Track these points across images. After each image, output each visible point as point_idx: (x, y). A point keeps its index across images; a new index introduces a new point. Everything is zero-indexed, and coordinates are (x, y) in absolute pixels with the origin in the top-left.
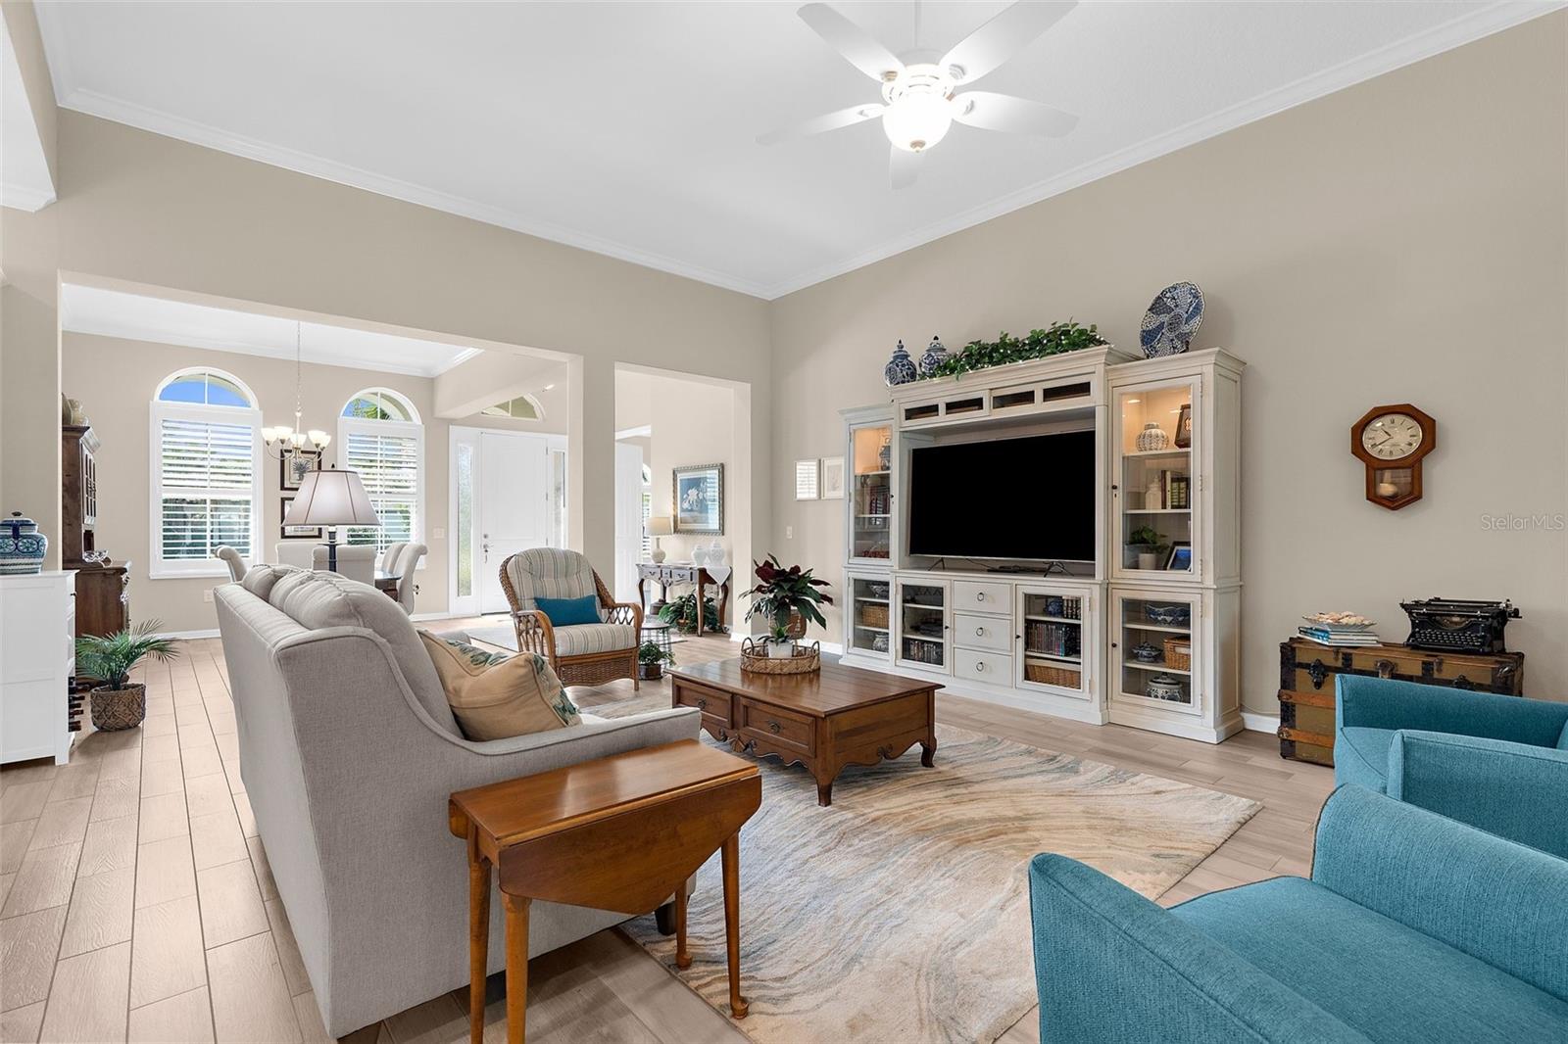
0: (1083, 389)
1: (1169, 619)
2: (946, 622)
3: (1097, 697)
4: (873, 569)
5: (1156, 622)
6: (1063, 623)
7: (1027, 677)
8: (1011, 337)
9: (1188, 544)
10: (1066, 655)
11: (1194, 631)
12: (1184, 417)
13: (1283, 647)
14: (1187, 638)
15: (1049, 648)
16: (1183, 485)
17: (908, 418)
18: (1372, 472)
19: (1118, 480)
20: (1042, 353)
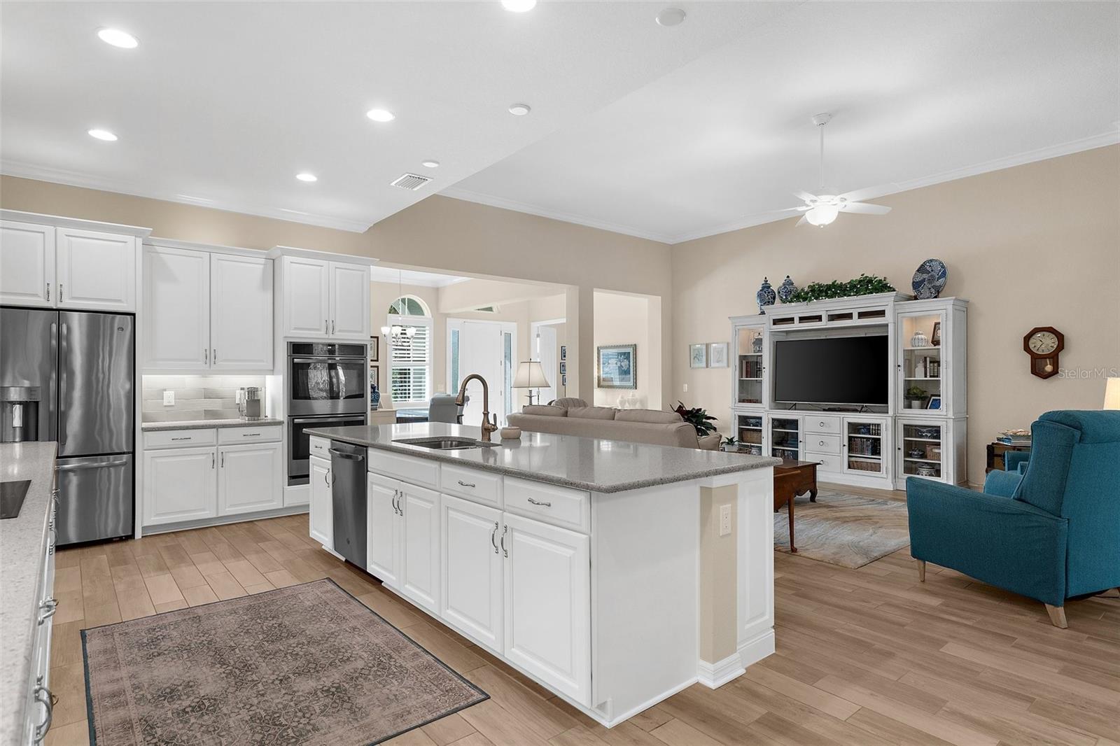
0: (881, 313)
1: (929, 435)
2: (800, 438)
3: (890, 476)
4: (750, 410)
5: (921, 436)
6: (870, 438)
7: (849, 467)
8: (838, 282)
9: (940, 396)
10: (872, 455)
11: (942, 441)
12: (937, 329)
13: (988, 446)
14: (939, 444)
15: (862, 452)
16: (936, 365)
17: (774, 324)
18: (1033, 360)
19: (901, 362)
20: (857, 293)
